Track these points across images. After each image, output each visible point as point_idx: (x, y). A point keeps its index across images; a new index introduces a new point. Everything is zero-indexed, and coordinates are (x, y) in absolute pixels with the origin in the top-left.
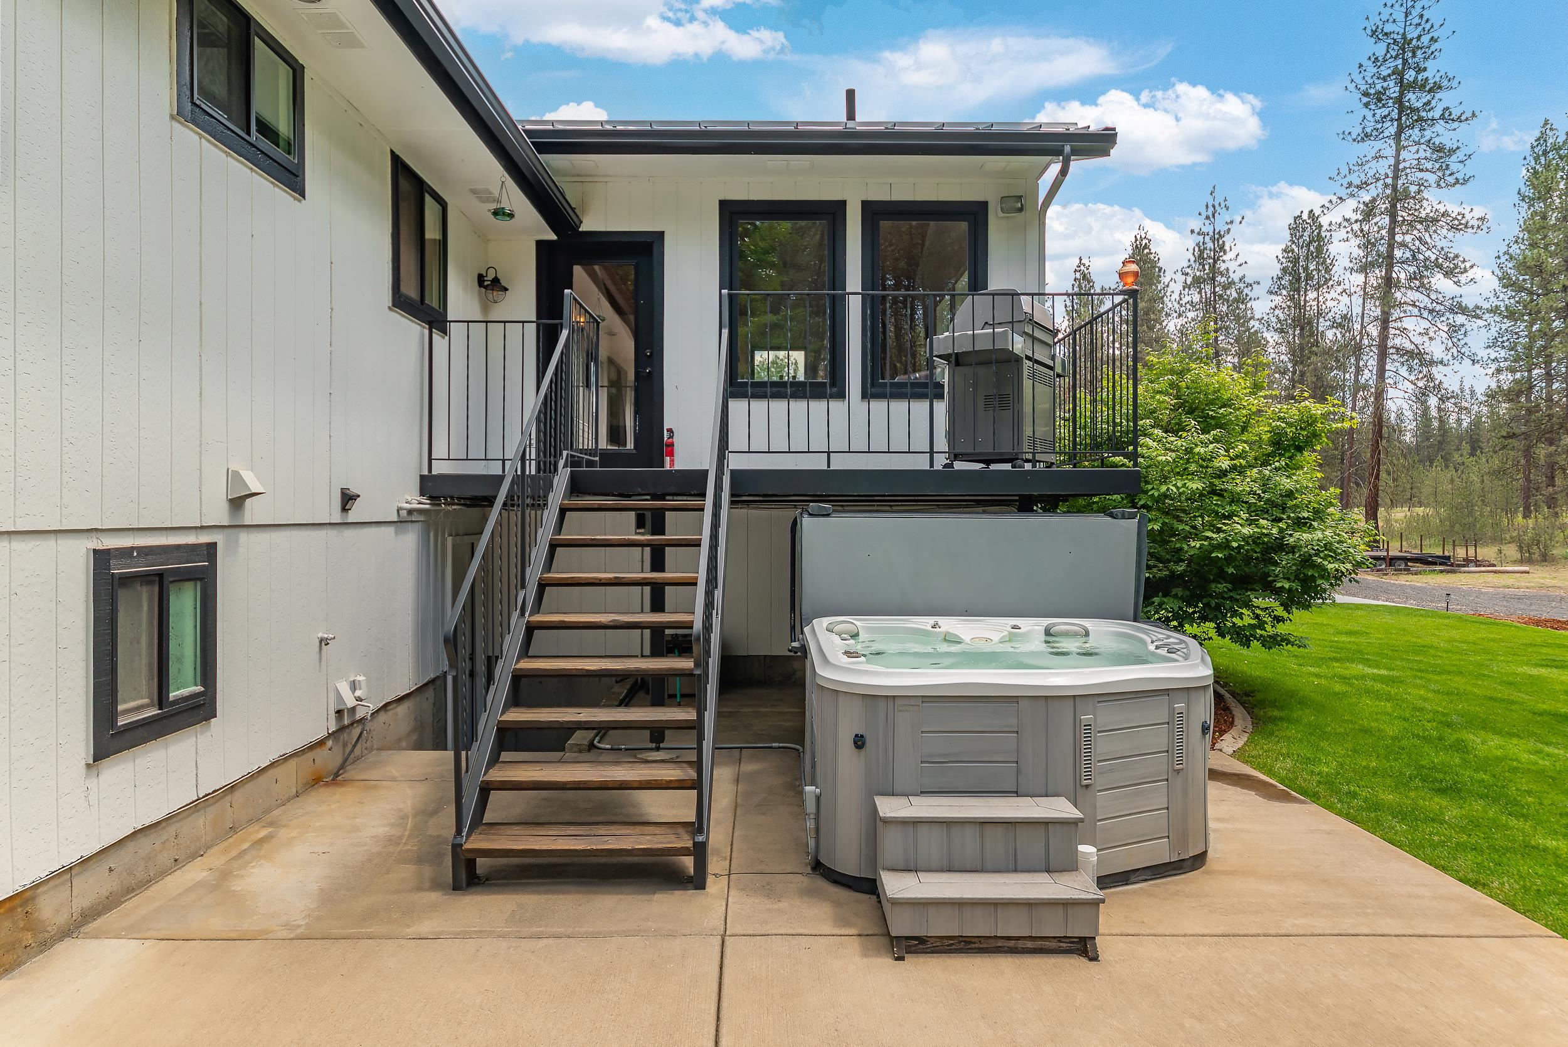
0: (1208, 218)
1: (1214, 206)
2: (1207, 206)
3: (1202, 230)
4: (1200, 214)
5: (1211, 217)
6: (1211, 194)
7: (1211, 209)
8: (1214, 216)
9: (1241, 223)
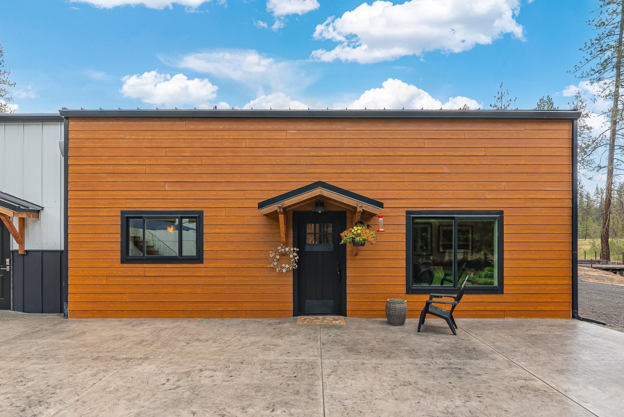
0: (499, 98)
1: (501, 93)
2: (498, 93)
3: (496, 105)
4: (495, 97)
5: (500, 98)
6: (501, 87)
7: (500, 94)
8: (501, 98)
9: (515, 101)
